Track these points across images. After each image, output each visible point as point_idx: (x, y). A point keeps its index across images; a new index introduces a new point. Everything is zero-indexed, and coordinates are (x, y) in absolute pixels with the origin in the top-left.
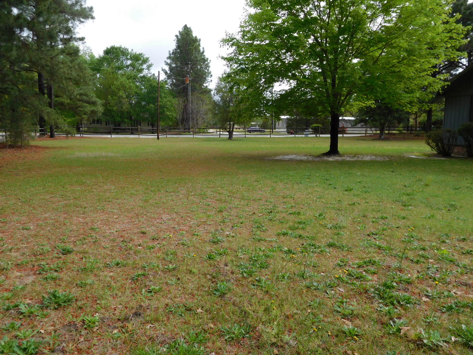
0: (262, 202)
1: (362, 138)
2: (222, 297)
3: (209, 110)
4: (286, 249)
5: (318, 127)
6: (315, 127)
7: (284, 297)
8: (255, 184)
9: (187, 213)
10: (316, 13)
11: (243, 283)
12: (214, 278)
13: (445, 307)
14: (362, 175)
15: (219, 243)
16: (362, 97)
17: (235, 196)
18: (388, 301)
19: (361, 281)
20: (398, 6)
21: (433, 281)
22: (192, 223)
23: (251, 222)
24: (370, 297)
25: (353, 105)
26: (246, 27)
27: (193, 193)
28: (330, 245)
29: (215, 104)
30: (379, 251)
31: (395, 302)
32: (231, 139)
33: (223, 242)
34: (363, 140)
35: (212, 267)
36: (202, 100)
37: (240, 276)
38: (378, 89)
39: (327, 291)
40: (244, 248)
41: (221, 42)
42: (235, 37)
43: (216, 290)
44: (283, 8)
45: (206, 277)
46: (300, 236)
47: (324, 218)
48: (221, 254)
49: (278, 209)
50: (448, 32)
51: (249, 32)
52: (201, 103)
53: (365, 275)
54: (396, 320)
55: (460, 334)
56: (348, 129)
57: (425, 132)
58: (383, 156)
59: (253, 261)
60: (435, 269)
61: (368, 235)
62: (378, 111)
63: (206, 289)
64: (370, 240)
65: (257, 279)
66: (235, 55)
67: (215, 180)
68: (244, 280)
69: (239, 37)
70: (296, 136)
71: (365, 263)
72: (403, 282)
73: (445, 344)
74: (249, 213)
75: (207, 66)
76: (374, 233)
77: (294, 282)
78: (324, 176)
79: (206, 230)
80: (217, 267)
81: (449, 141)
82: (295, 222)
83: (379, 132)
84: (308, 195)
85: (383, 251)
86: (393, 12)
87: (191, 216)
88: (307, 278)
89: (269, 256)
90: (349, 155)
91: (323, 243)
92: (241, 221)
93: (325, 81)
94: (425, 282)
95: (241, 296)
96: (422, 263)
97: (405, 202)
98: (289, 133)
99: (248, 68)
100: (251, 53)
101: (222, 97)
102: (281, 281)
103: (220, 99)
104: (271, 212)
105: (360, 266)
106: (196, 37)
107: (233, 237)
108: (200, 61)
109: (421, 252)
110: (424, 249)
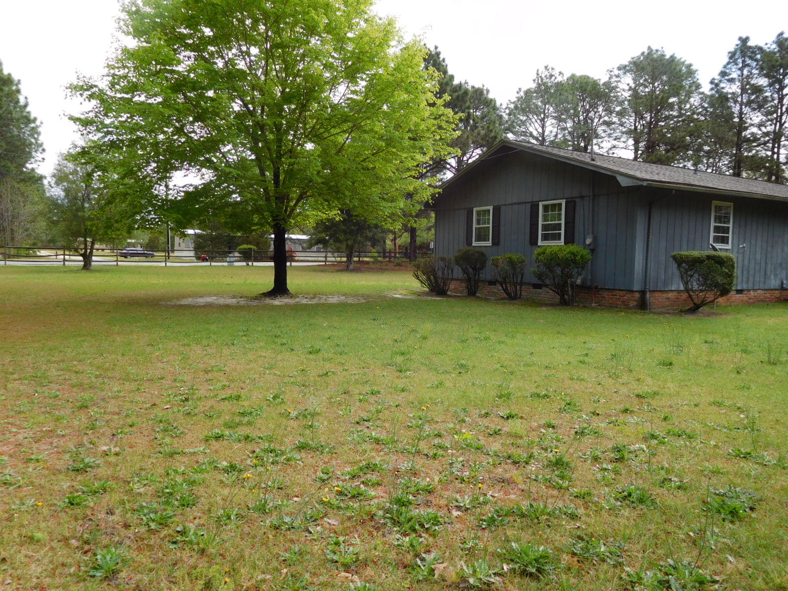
0: (166, 383)
1: (321, 268)
2: (111, 580)
3: (41, 213)
4: (225, 463)
5: (250, 249)
6: (245, 249)
7: (236, 555)
8: (149, 349)
9: (8, 417)
10: (243, 63)
11: (152, 542)
12: (87, 542)
13: (485, 521)
14: (330, 326)
15: (88, 469)
16: (322, 204)
17: (110, 375)
18: (407, 526)
19: (360, 501)
20: (367, 72)
21: (461, 483)
22: (20, 437)
23: (150, 422)
24: (379, 525)
25: (308, 215)
26: (118, 68)
27: (16, 376)
28: (302, 447)
29: (53, 203)
30: (378, 446)
31: (417, 527)
32: (87, 269)
33: (98, 466)
34: (322, 271)
35: (80, 522)
36: (22, 194)
37: (143, 529)
38: (347, 193)
39: (310, 529)
40: (143, 473)
41: (67, 88)
42: (96, 84)
43: (95, 568)
44: (187, 47)
45: (68, 545)
46: (247, 438)
47: (283, 402)
48: (96, 492)
49: (199, 394)
50: (435, 119)
51: (125, 77)
52: (21, 199)
53: (365, 491)
54: (424, 555)
55: (513, 557)
56: (298, 254)
57: (408, 260)
58: (356, 295)
59: (166, 496)
60: (461, 464)
61: (358, 423)
62: (343, 227)
63: (72, 570)
64: (361, 431)
65: (179, 529)
66: (96, 117)
67: (64, 347)
68: (152, 536)
69: (103, 84)
70: (213, 264)
71: (361, 469)
72: (421, 492)
73: (497, 578)
74: (145, 405)
75: (35, 131)
76: (365, 418)
77: (250, 522)
78: (270, 331)
79: (56, 447)
80: (90, 520)
81: (443, 274)
82: (234, 414)
83: (345, 259)
84: (248, 364)
85: (383, 447)
86: (362, 79)
87: (18, 423)
88: (271, 511)
89: (194, 481)
90: (306, 295)
91: (289, 443)
92: (129, 421)
93: (262, 173)
94: (450, 487)
95: (151, 570)
96: (440, 458)
97: (400, 365)
98: (200, 258)
99: (122, 141)
100: (129, 115)
101: (67, 191)
102: (226, 525)
103: (62, 194)
104: (187, 400)
105: (354, 477)
106: (9, 75)
107: (117, 454)
108: (18, 120)
109: (437, 441)
110: (439, 436)
